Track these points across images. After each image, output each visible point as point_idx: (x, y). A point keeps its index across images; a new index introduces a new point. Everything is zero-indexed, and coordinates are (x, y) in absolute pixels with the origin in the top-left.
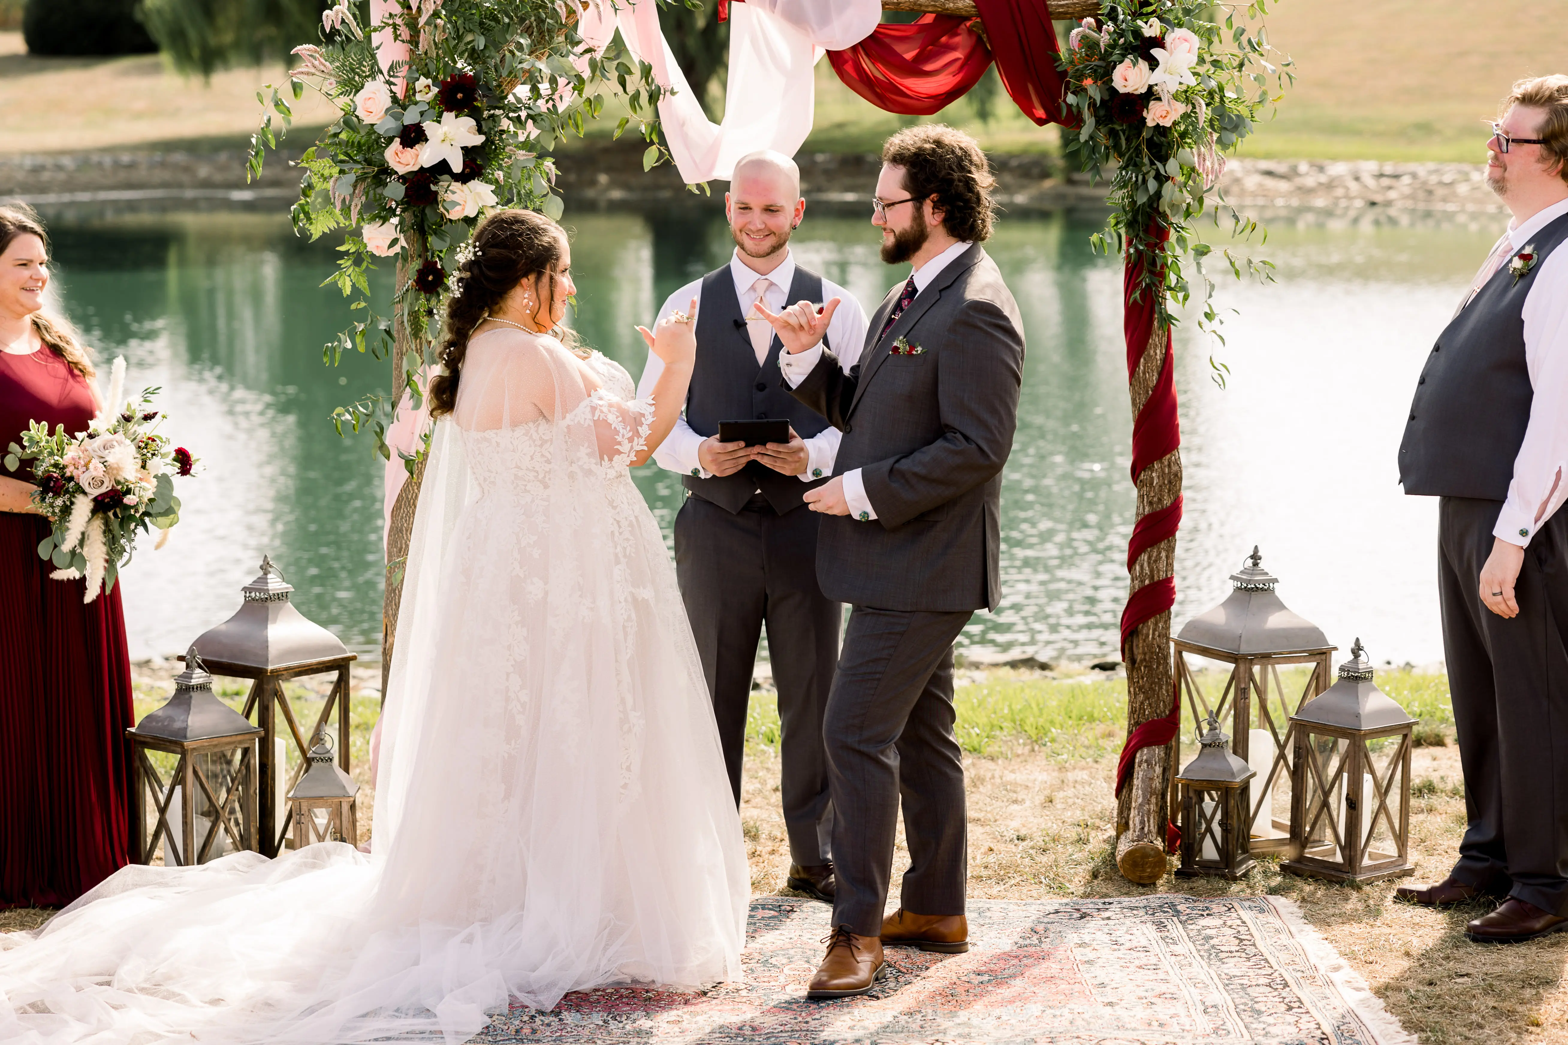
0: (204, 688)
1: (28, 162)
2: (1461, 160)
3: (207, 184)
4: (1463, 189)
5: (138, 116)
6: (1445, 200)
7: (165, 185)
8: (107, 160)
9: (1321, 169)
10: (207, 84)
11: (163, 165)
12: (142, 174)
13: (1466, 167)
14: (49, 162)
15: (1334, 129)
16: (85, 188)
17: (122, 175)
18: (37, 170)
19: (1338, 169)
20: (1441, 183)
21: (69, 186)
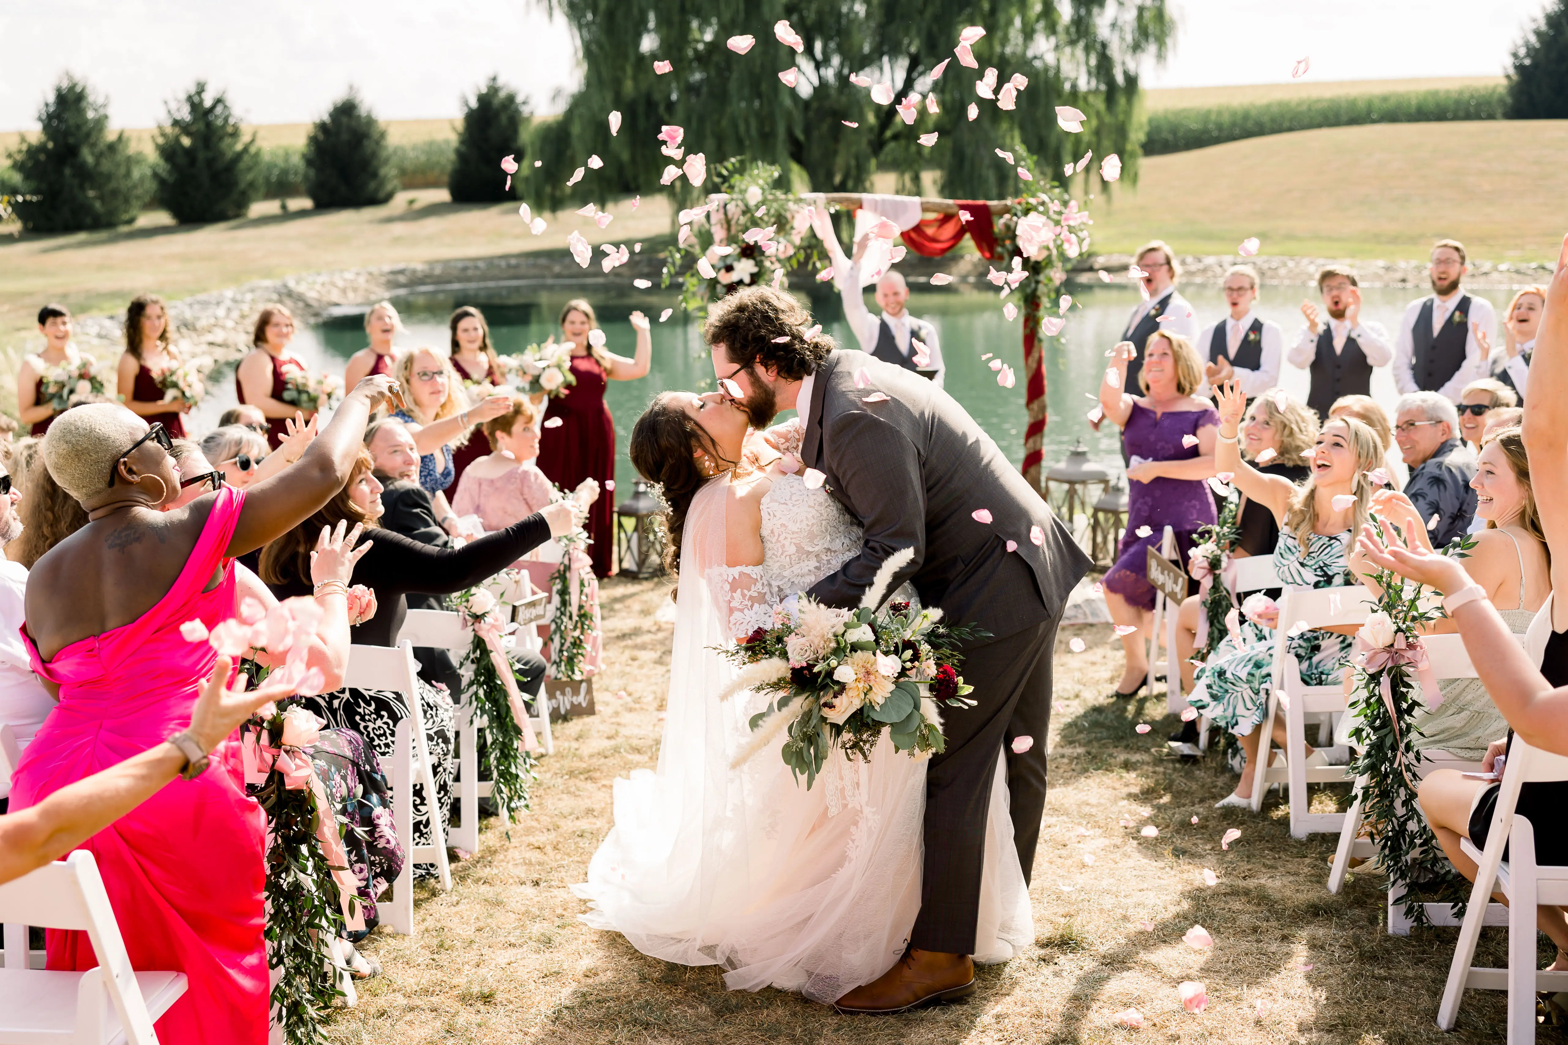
0: (645, 493)
1: (460, 265)
2: (1282, 254)
3: (559, 276)
4: (1282, 271)
5: (517, 237)
6: (1272, 278)
7: (535, 277)
8: (503, 263)
9: (1200, 261)
10: (556, 219)
11: (535, 266)
12: (523, 271)
13: (1285, 258)
14: (470, 264)
15: (1208, 237)
16: (492, 278)
17: (512, 272)
18: (465, 269)
19: (1210, 260)
20: (1270, 268)
21: (483, 278)
